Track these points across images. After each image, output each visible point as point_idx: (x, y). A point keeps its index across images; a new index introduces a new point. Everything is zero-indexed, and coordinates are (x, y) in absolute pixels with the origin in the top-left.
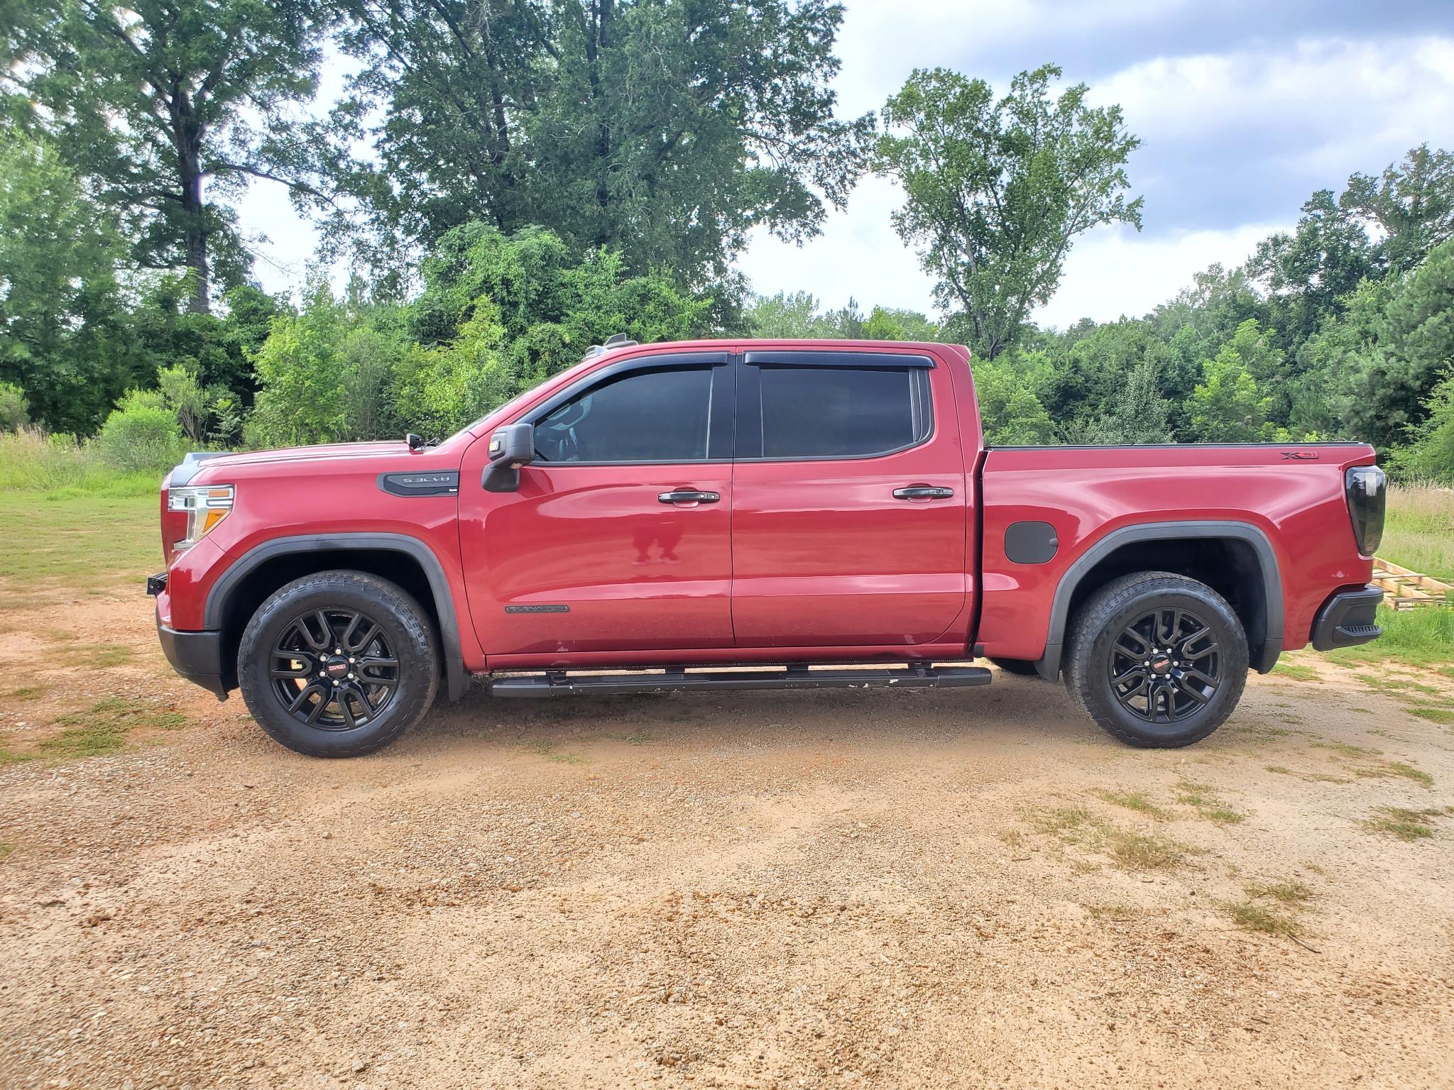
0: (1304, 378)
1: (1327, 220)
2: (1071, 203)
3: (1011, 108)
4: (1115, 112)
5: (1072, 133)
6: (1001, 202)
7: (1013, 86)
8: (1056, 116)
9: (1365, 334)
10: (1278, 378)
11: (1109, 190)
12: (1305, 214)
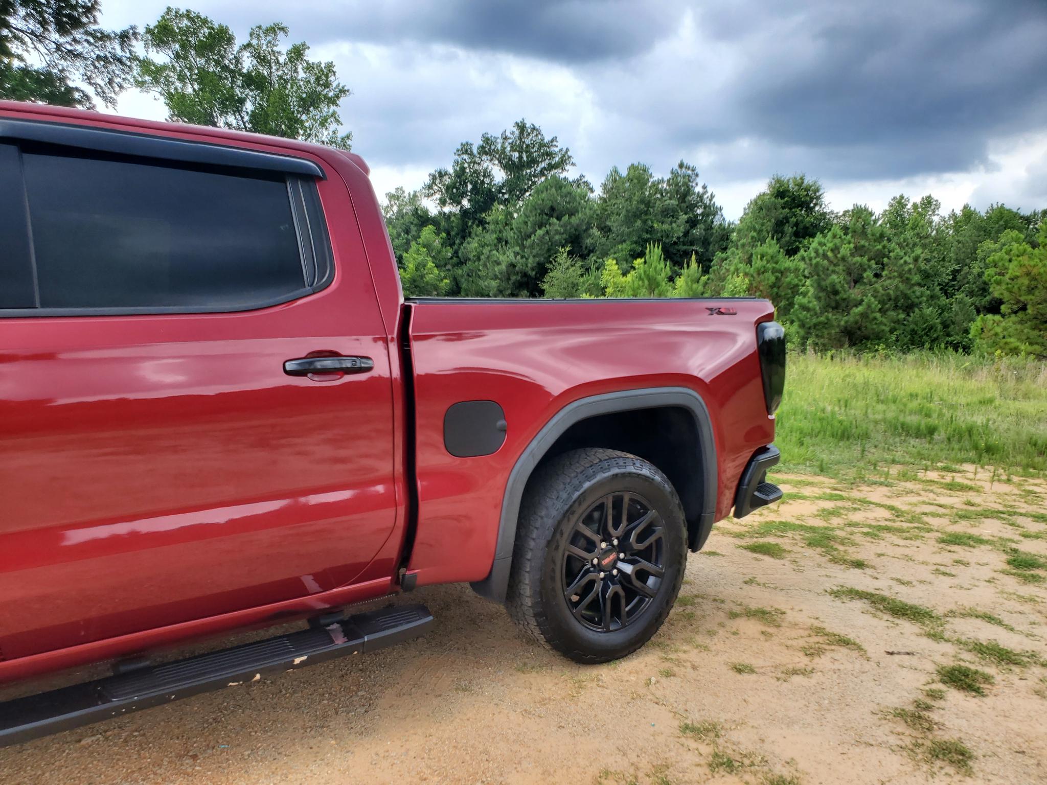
0: (465, 268)
1: (471, 162)
2: (301, 132)
3: (251, 53)
4: (330, 66)
5: (300, 77)
6: (247, 124)
7: (251, 35)
8: (286, 64)
9: (499, 240)
10: (449, 267)
11: (327, 125)
12: (457, 157)
